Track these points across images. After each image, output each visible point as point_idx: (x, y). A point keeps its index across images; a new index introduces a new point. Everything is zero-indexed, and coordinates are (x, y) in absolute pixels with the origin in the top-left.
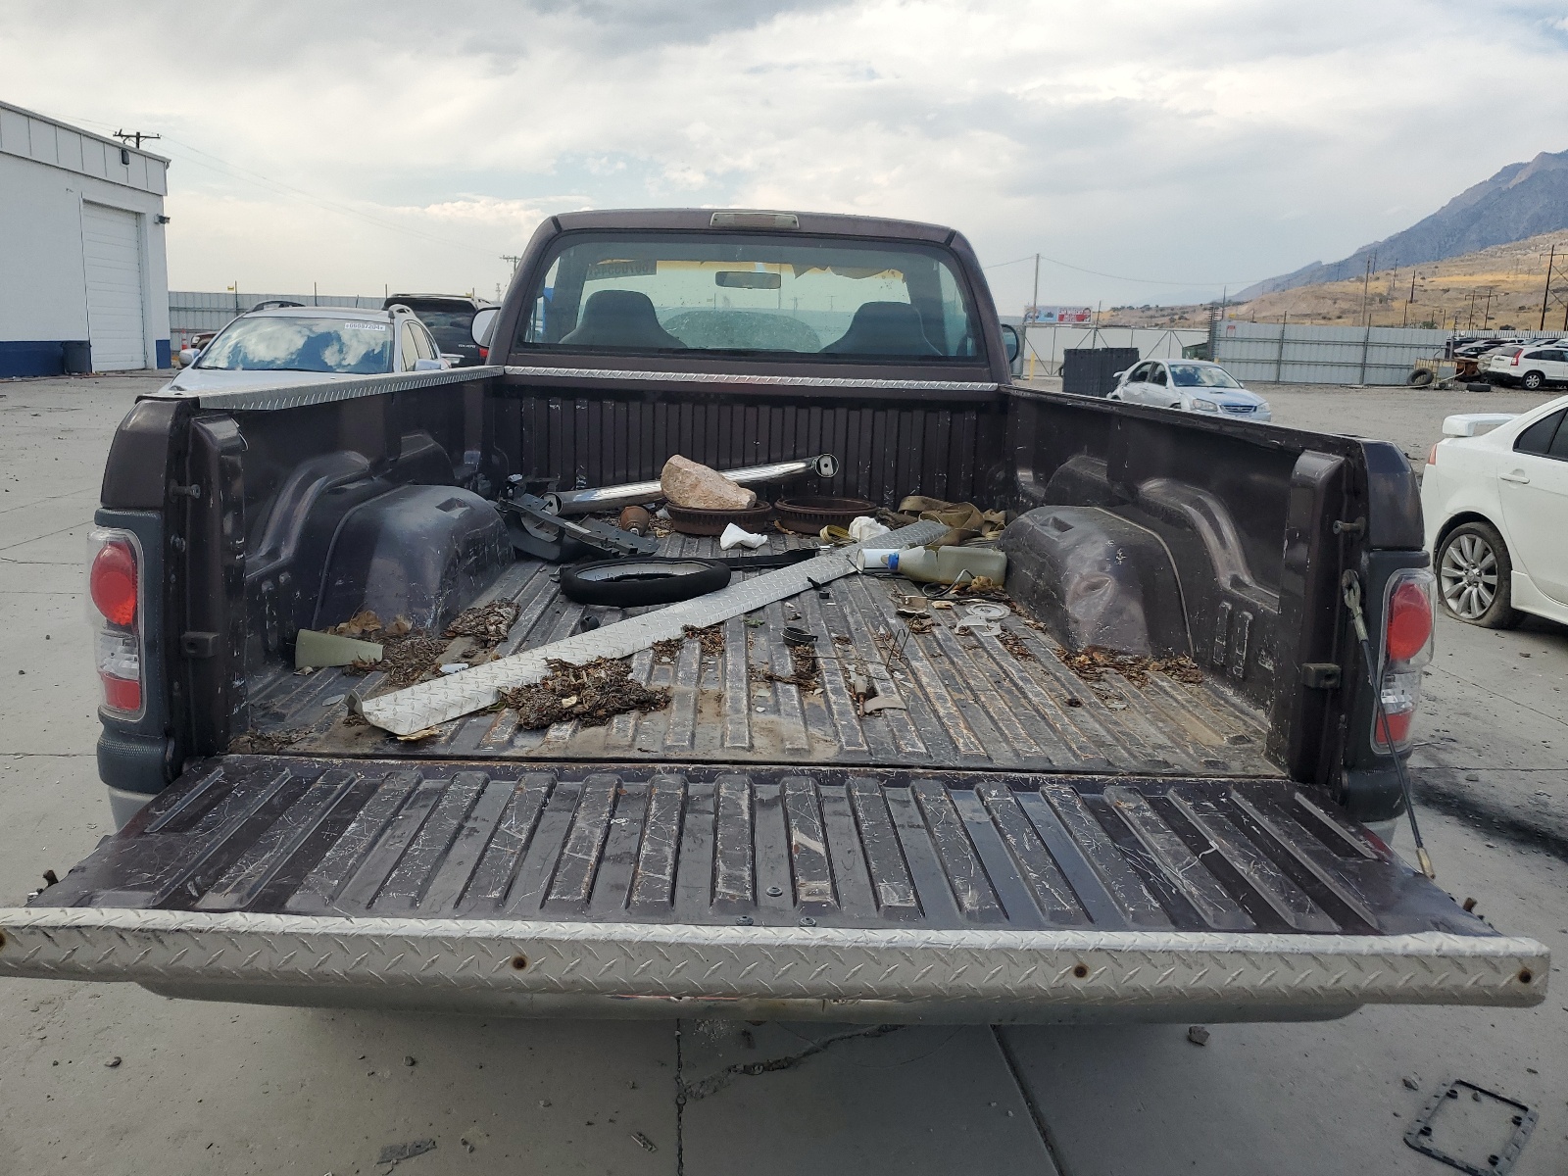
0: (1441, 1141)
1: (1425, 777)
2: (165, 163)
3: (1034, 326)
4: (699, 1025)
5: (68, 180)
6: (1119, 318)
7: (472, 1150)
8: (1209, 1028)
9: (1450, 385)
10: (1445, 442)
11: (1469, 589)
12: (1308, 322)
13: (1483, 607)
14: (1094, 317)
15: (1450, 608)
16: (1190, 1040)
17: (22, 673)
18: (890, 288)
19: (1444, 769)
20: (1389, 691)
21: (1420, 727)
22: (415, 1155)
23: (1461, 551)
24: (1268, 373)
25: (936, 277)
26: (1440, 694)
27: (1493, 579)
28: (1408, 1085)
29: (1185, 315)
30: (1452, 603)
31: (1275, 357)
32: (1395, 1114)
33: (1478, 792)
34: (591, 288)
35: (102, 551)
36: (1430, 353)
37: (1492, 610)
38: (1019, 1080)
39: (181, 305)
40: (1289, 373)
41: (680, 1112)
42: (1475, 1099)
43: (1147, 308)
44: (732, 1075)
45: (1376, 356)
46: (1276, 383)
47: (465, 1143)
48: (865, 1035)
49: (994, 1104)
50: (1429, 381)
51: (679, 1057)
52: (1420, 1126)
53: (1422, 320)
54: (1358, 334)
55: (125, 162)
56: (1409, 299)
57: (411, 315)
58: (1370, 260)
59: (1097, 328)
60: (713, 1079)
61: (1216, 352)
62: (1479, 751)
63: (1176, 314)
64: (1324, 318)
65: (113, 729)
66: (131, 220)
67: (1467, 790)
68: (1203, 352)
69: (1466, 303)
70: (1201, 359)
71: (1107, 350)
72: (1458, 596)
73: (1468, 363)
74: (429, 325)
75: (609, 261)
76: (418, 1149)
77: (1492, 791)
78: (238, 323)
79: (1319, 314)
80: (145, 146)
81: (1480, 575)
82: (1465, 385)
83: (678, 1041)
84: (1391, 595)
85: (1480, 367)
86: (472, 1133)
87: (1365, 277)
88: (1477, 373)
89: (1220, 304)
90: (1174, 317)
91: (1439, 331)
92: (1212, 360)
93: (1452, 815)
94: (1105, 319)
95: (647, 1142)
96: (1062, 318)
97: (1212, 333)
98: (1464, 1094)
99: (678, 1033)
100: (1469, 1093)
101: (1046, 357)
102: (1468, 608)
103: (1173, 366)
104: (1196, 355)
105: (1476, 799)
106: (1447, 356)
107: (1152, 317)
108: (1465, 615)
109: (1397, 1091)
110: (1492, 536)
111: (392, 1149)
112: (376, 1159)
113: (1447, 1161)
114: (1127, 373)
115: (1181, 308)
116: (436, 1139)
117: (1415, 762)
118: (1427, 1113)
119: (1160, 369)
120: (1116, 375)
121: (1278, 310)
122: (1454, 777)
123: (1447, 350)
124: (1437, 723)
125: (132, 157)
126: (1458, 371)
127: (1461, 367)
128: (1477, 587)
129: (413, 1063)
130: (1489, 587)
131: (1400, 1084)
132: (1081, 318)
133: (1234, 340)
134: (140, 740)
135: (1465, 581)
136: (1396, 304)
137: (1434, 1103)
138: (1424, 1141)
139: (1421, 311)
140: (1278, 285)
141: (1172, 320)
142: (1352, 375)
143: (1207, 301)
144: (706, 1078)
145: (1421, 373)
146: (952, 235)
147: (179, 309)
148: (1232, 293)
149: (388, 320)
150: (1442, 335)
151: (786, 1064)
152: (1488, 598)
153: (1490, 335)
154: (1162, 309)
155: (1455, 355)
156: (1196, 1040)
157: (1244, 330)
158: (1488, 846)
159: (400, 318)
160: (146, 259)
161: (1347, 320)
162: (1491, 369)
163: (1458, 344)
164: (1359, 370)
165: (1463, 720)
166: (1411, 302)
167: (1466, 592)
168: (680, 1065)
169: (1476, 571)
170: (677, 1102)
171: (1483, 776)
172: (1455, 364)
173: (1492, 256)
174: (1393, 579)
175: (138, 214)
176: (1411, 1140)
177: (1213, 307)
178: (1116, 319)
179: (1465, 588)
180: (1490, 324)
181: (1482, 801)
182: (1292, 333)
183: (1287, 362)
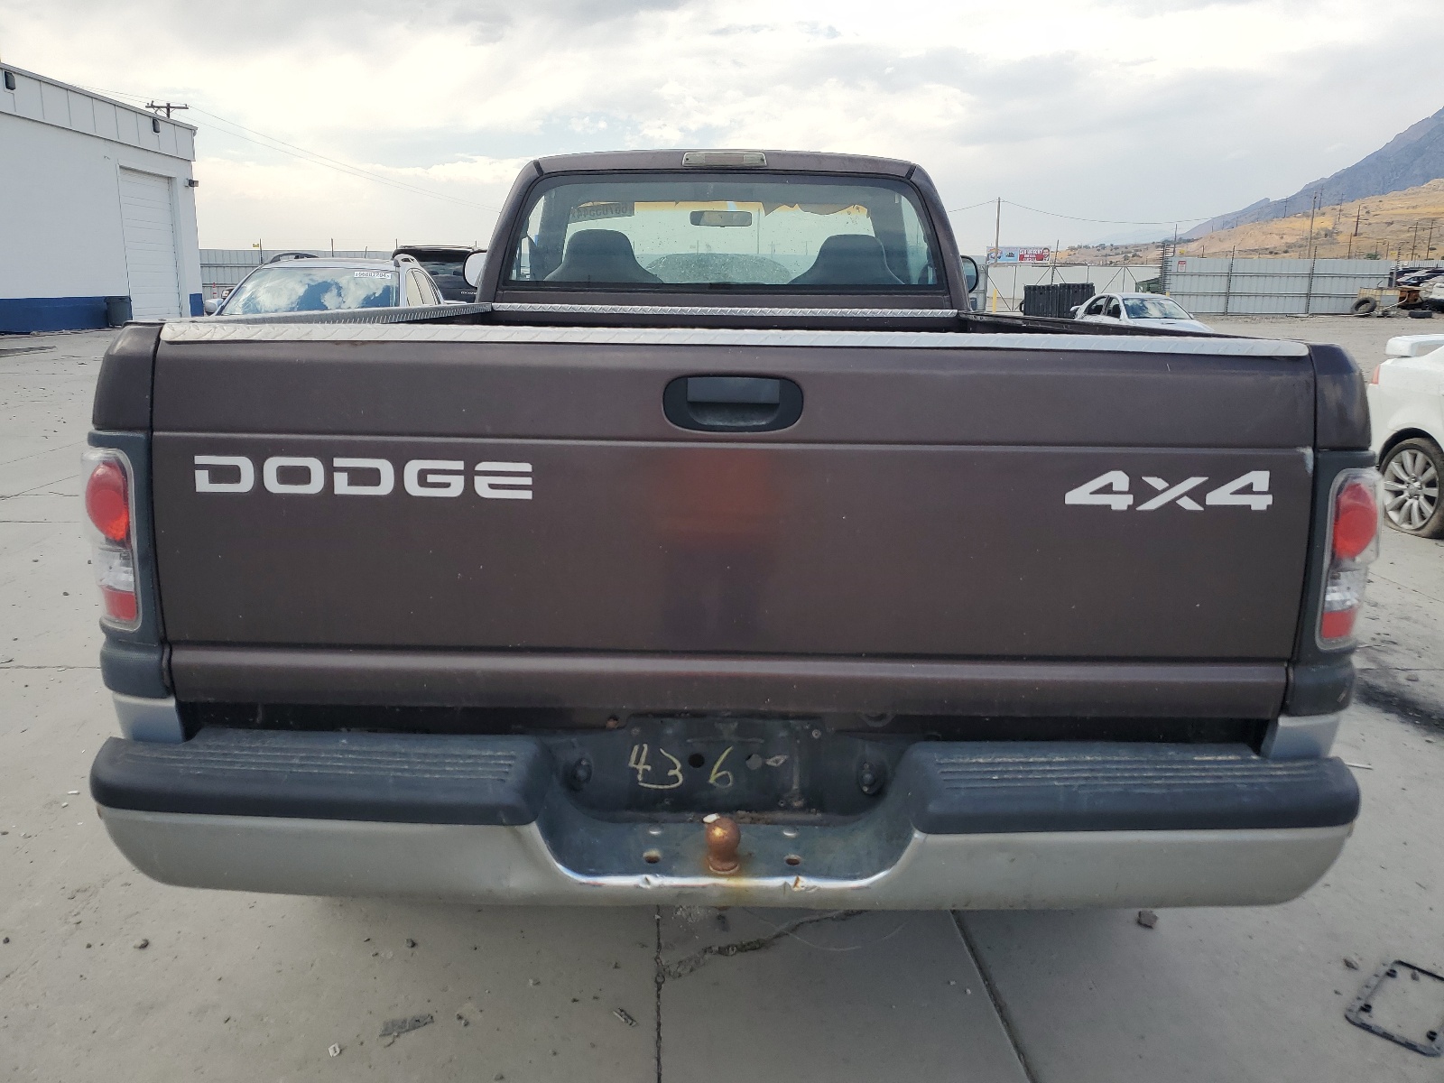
0: (1379, 1017)
1: (1366, 678)
2: (192, 130)
3: (996, 265)
4: (677, 911)
5: (105, 148)
6: (1076, 257)
7: (466, 1025)
8: (1158, 912)
9: (1392, 313)
10: (1388, 362)
11: (1410, 501)
12: (1256, 257)
13: (1423, 518)
14: (1052, 256)
15: (1391, 520)
16: (1139, 923)
17: (66, 594)
18: (855, 222)
19: (1385, 670)
20: (1335, 588)
21: (1362, 629)
22: (414, 1028)
23: (1403, 466)
24: (1217, 305)
25: (898, 211)
26: (1380, 600)
27: (1434, 492)
28: (1349, 965)
29: (1138, 253)
30: (1393, 515)
31: (1224, 290)
32: (1336, 992)
33: (1418, 692)
34: (573, 229)
35: (95, 471)
36: (1374, 283)
37: (1433, 521)
38: (977, 961)
39: (211, 262)
40: (1237, 305)
41: (659, 989)
42: (1414, 978)
43: (1103, 247)
44: (707, 956)
45: (1320, 286)
46: (1225, 313)
47: (460, 1018)
48: (832, 918)
49: (952, 983)
50: (1372, 310)
51: (659, 939)
52: (1361, 1003)
53: (1366, 252)
54: (1304, 266)
55: (156, 130)
56: (1354, 232)
57: (415, 264)
58: (1315, 197)
59: (1055, 267)
60: (690, 960)
61: (1167, 286)
62: (1419, 653)
63: (1130, 252)
64: (1271, 253)
65: (115, 638)
66: (163, 184)
67: (1406, 689)
68: (1155, 286)
69: (1408, 235)
70: (1152, 292)
71: (1064, 286)
72: (1399, 508)
73: (1410, 292)
74: (432, 273)
75: (590, 204)
76: (418, 1023)
77: (1431, 690)
78: (256, 274)
79: (1267, 249)
80: (175, 115)
81: (1421, 489)
82: (1406, 312)
83: (658, 924)
84: (1338, 495)
85: (1423, 295)
86: (467, 1009)
87: (1311, 211)
88: (1419, 300)
89: (1171, 242)
90: (1128, 255)
91: (1382, 261)
92: (1164, 294)
93: (1393, 712)
94: (1063, 258)
95: (629, 1018)
96: (1022, 258)
97: (1164, 270)
98: (1403, 973)
99: (657, 917)
100: (1408, 972)
101: (1008, 294)
102: (1409, 519)
103: (1127, 299)
104: (1149, 290)
105: (1415, 698)
106: (1390, 285)
107: (1106, 256)
108: (1406, 526)
109: (1339, 970)
110: (1433, 450)
111: (393, 1023)
112: (379, 1032)
113: (1387, 1036)
114: (1083, 307)
115: (1136, 246)
116: (434, 1014)
117: (1358, 662)
118: (1367, 991)
119: (1113, 303)
120: (1073, 309)
121: (1227, 246)
122: (1394, 677)
123: (1391, 279)
124: (1379, 627)
125: (162, 126)
126: (1401, 299)
127: (1403, 296)
128: (1418, 499)
129: (414, 945)
130: (1430, 500)
131: (1342, 965)
132: (1040, 257)
133: (1184, 274)
134: (139, 648)
135: (1406, 494)
136: (1340, 238)
137: (1374, 982)
138: (1364, 1017)
139: (1365, 244)
140: (1227, 222)
141: (1126, 258)
142: (1298, 306)
143: (1160, 239)
144: (683, 958)
145: (1365, 301)
146: (912, 169)
147: (209, 266)
148: (1183, 231)
149: (393, 268)
150: (1386, 265)
151: (758, 946)
152: (1428, 510)
153: (1432, 264)
154: (1117, 248)
155: (1398, 284)
156: (1145, 923)
157: (1193, 265)
158: (1427, 741)
159: (405, 266)
160: (179, 220)
161: (1293, 255)
162: (1431, 297)
163: (1401, 274)
164: (1304, 300)
165: (1404, 623)
166: (1356, 235)
167: (1407, 504)
168: (659, 946)
169: (1417, 484)
170: (656, 981)
171: (1423, 676)
172: (1397, 293)
173: (1434, 189)
174: (1339, 479)
175: (169, 178)
176: (1352, 1017)
177: (1164, 245)
178: (1073, 258)
179: (1406, 501)
180: (1431, 254)
181: (1422, 699)
182: (1240, 267)
183: (1235, 295)
